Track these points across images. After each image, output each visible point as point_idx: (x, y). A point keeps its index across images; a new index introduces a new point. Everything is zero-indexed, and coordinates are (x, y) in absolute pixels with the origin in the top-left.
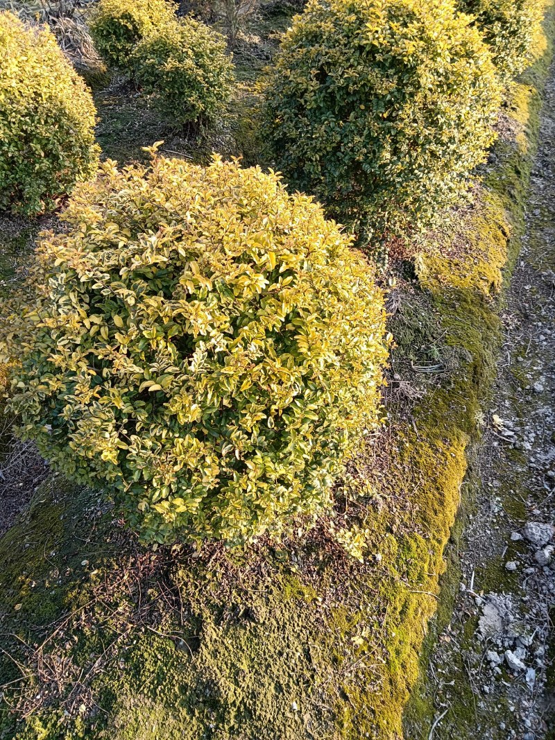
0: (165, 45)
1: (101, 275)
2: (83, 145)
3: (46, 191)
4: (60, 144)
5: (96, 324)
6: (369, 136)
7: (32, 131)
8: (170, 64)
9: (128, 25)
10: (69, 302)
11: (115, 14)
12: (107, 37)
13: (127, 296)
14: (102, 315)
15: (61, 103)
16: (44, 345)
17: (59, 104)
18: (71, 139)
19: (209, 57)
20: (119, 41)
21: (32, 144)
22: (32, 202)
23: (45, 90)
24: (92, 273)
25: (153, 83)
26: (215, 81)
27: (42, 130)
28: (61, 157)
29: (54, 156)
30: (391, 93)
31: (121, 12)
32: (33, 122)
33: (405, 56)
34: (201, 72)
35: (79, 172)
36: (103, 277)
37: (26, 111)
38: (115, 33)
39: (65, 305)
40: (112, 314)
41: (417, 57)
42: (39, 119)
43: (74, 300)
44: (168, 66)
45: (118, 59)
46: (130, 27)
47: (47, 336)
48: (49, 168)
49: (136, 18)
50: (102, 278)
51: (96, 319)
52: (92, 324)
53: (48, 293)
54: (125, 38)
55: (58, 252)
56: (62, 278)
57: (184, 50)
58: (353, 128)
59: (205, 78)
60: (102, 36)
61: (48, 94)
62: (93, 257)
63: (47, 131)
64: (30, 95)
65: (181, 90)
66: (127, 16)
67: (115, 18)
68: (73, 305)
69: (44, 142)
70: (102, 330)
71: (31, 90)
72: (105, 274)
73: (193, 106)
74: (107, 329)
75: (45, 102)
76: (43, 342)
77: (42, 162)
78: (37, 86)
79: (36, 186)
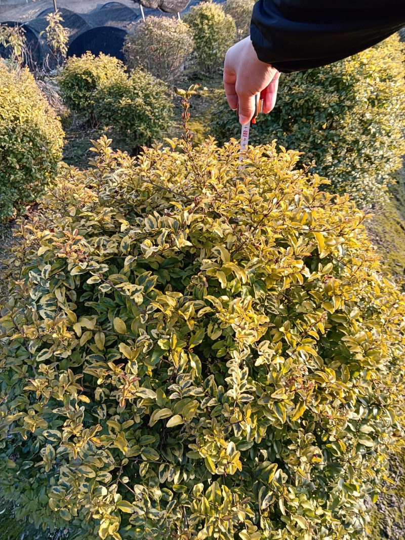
0: (120, 89)
1: (98, 266)
2: (53, 161)
3: (18, 199)
4: (34, 159)
5: (88, 330)
6: (313, 142)
7: (9, 147)
8: (124, 101)
9: (88, 79)
10: (53, 302)
11: (78, 71)
12: (71, 88)
13: (133, 293)
14: (95, 317)
15: (36, 125)
16: (18, 362)
17: (34, 126)
18: (43, 155)
19: (154, 98)
20: (81, 91)
21: (9, 158)
22: (6, 208)
23: (22, 115)
24: (86, 264)
25: (109, 118)
26: (159, 115)
27: (18, 147)
28: (33, 170)
29: (28, 168)
30: (332, 107)
31: (83, 70)
32: (11, 139)
33: (344, 75)
34: (149, 108)
35: (48, 184)
36: (101, 269)
37: (5, 131)
38: (78, 85)
39: (48, 305)
40: (109, 316)
41: (354, 76)
42: (16, 138)
43: (61, 298)
44: (123, 103)
45: (79, 104)
46: (90, 80)
47: (23, 348)
48: (22, 179)
49: (95, 74)
50: (98, 270)
51: (88, 323)
52: (84, 329)
53: (27, 291)
54: (85, 89)
55: (42, 238)
56: (46, 271)
57: (136, 91)
58: (299, 136)
59: (152, 113)
60: (67, 88)
61: (25, 118)
62: (86, 244)
63: (22, 147)
64: (10, 118)
65: (132, 122)
66: (87, 73)
67: (78, 74)
68: (59, 304)
69: (20, 156)
70: (96, 337)
71: (11, 114)
72: (103, 265)
73: (142, 134)
74: (103, 336)
75: (22, 124)
76: (17, 357)
77: (17, 174)
78: (16, 111)
79: (10, 194)
